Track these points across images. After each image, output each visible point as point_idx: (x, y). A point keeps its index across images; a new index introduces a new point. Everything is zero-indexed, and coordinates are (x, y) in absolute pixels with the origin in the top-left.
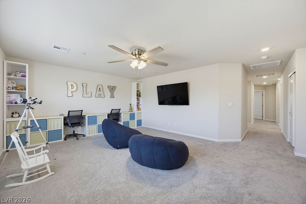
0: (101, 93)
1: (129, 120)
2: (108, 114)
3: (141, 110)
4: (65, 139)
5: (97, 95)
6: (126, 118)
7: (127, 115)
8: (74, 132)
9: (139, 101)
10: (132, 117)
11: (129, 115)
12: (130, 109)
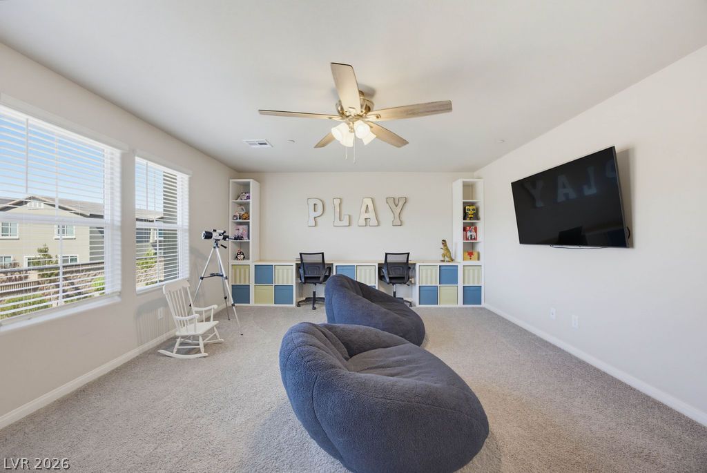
0: (371, 215)
1: (438, 285)
2: (379, 264)
3: (479, 259)
4: (299, 305)
5: (362, 222)
6: (427, 277)
7: (431, 270)
8: (314, 293)
9: (476, 232)
10: (448, 275)
11: (436, 270)
12: (444, 256)
